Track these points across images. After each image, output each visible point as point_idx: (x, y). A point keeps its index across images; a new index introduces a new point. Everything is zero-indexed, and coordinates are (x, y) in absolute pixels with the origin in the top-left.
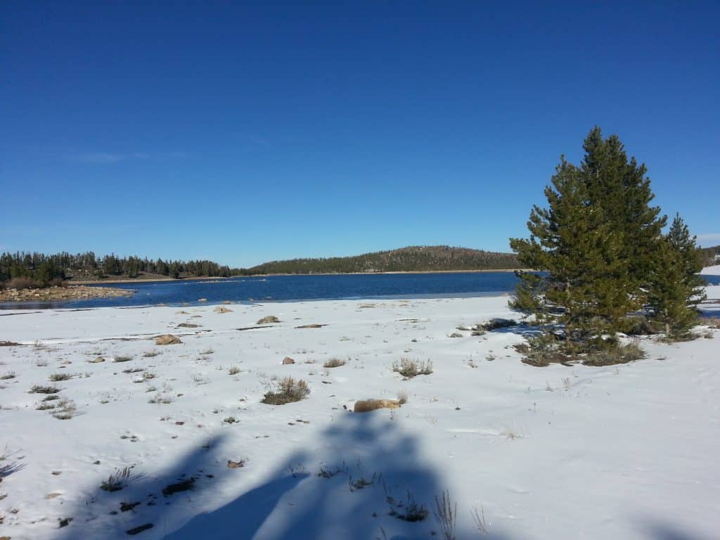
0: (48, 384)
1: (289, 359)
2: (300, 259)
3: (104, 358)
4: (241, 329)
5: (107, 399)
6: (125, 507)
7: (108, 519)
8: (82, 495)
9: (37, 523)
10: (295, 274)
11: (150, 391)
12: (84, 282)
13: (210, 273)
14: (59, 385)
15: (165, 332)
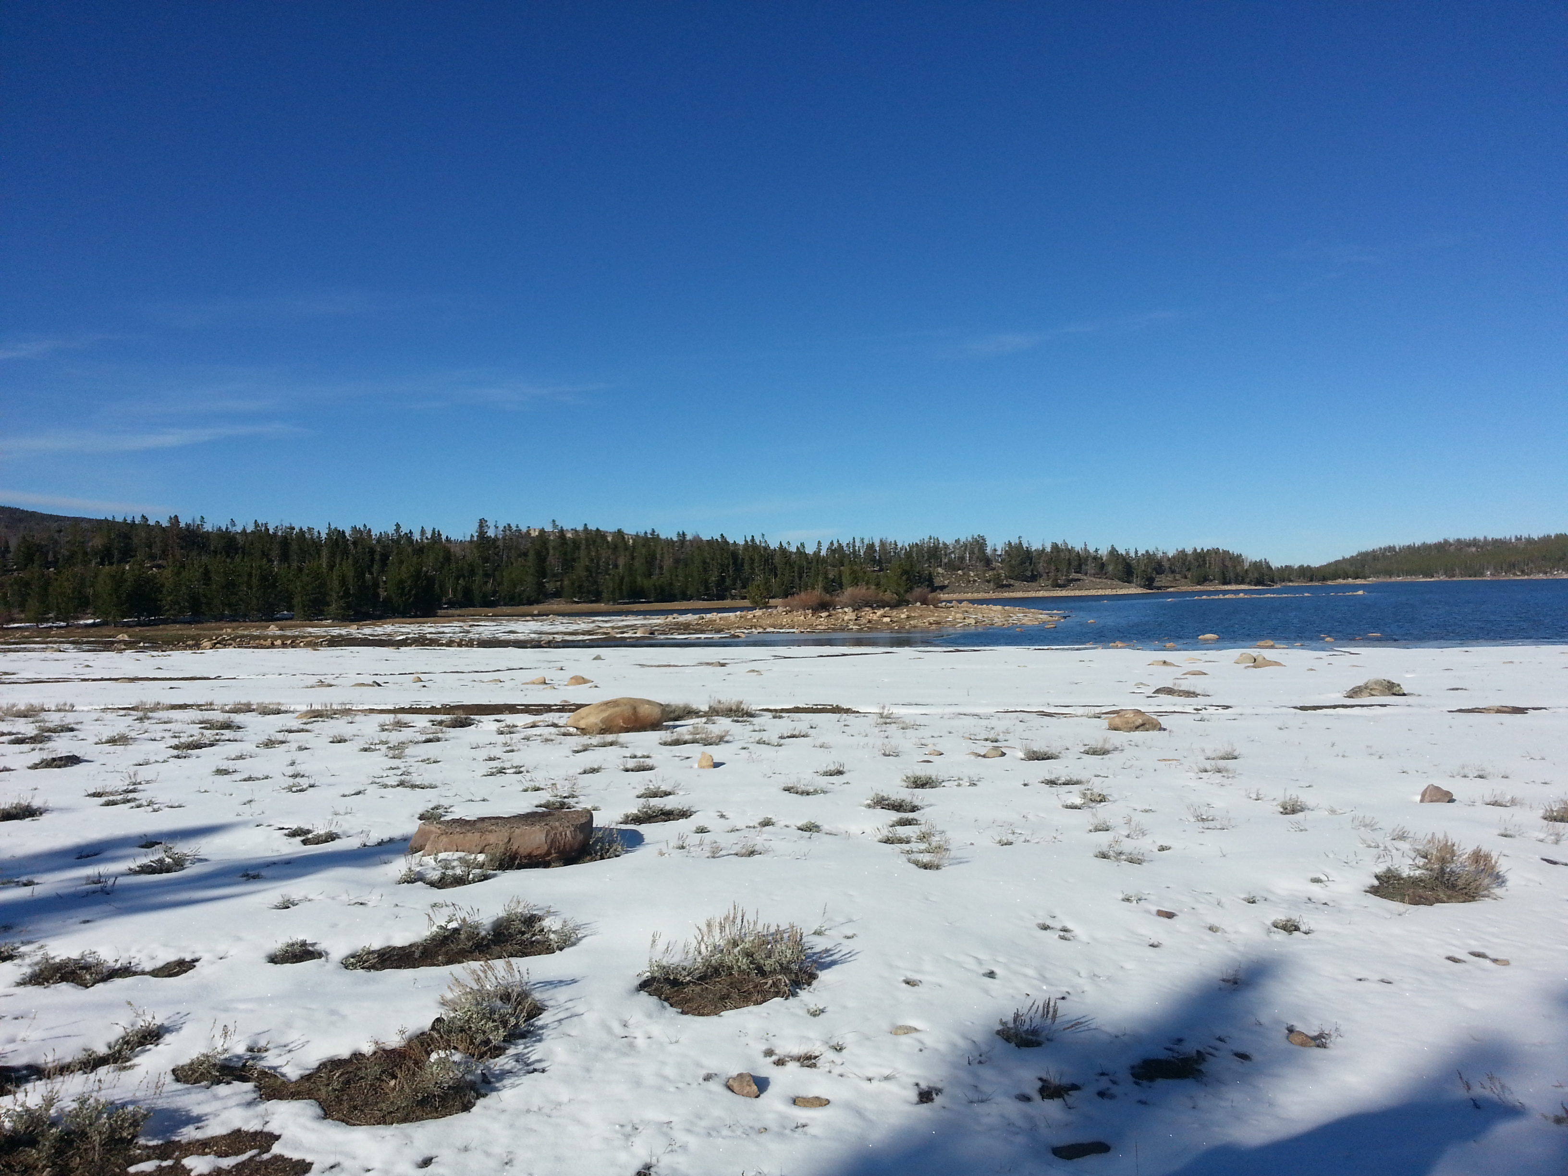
0: (900, 793)
1: (1438, 788)
2: (1459, 541)
3: (1004, 750)
4: (1303, 708)
5: (1011, 838)
6: (1049, 1091)
7: (1013, 1109)
8: (961, 1043)
9: (875, 1083)
10: (1443, 578)
11: (1097, 829)
12: (969, 596)
13: (1224, 578)
14: (920, 796)
15: (1128, 703)
